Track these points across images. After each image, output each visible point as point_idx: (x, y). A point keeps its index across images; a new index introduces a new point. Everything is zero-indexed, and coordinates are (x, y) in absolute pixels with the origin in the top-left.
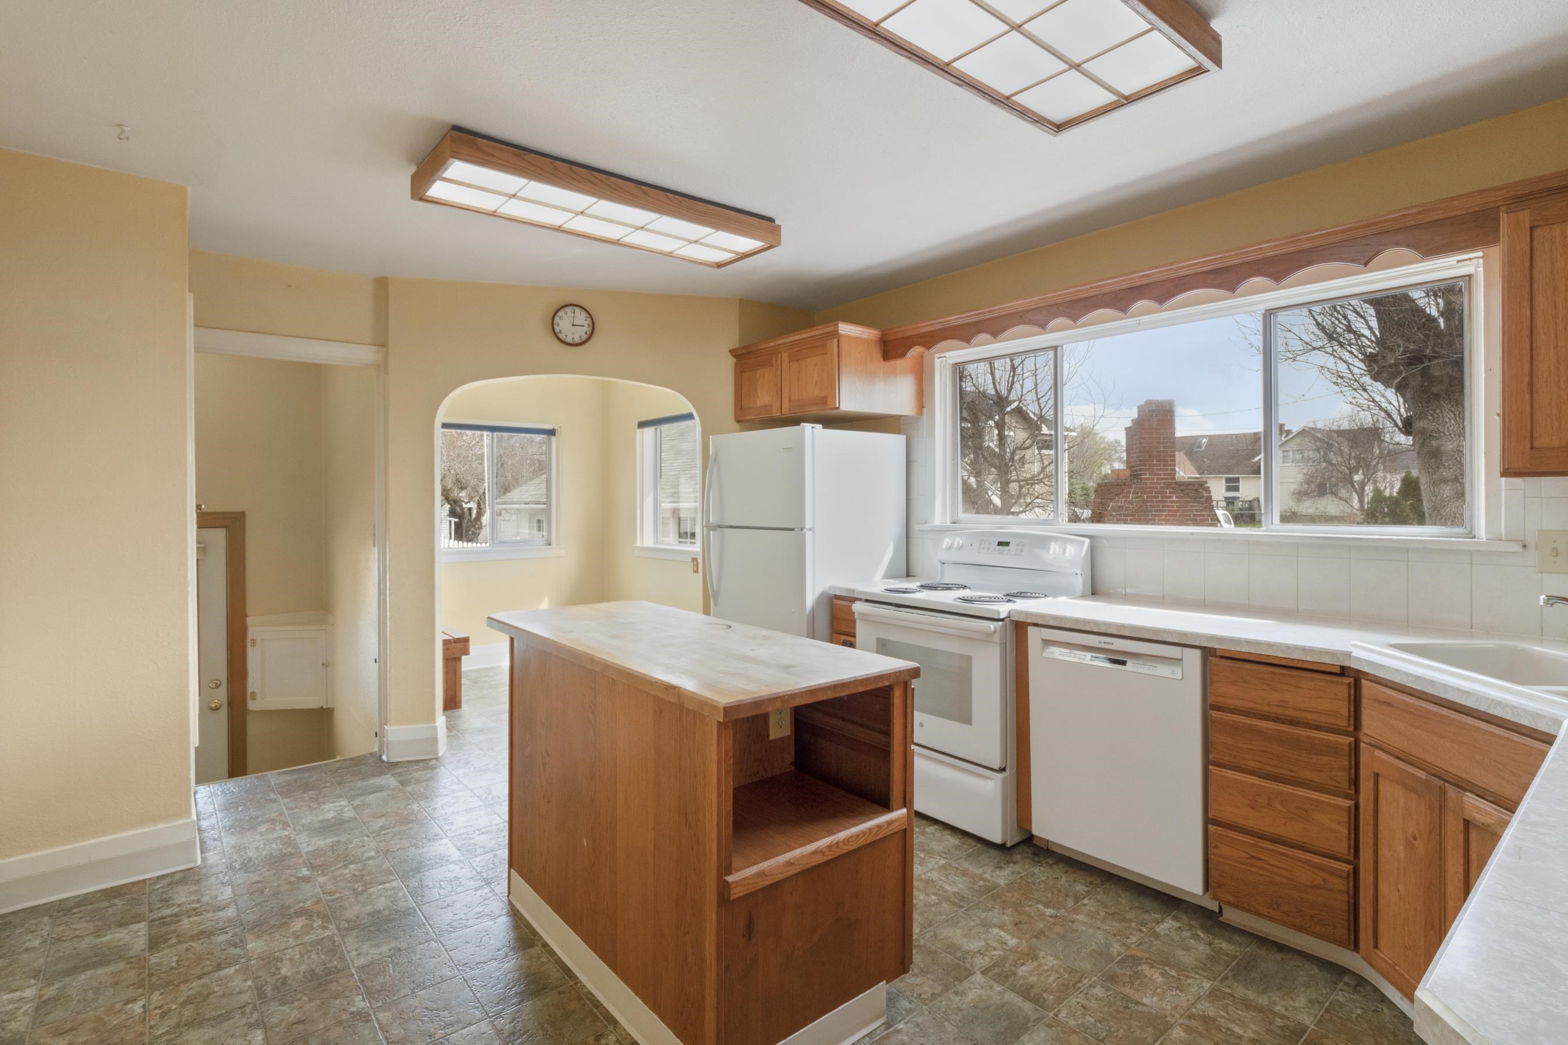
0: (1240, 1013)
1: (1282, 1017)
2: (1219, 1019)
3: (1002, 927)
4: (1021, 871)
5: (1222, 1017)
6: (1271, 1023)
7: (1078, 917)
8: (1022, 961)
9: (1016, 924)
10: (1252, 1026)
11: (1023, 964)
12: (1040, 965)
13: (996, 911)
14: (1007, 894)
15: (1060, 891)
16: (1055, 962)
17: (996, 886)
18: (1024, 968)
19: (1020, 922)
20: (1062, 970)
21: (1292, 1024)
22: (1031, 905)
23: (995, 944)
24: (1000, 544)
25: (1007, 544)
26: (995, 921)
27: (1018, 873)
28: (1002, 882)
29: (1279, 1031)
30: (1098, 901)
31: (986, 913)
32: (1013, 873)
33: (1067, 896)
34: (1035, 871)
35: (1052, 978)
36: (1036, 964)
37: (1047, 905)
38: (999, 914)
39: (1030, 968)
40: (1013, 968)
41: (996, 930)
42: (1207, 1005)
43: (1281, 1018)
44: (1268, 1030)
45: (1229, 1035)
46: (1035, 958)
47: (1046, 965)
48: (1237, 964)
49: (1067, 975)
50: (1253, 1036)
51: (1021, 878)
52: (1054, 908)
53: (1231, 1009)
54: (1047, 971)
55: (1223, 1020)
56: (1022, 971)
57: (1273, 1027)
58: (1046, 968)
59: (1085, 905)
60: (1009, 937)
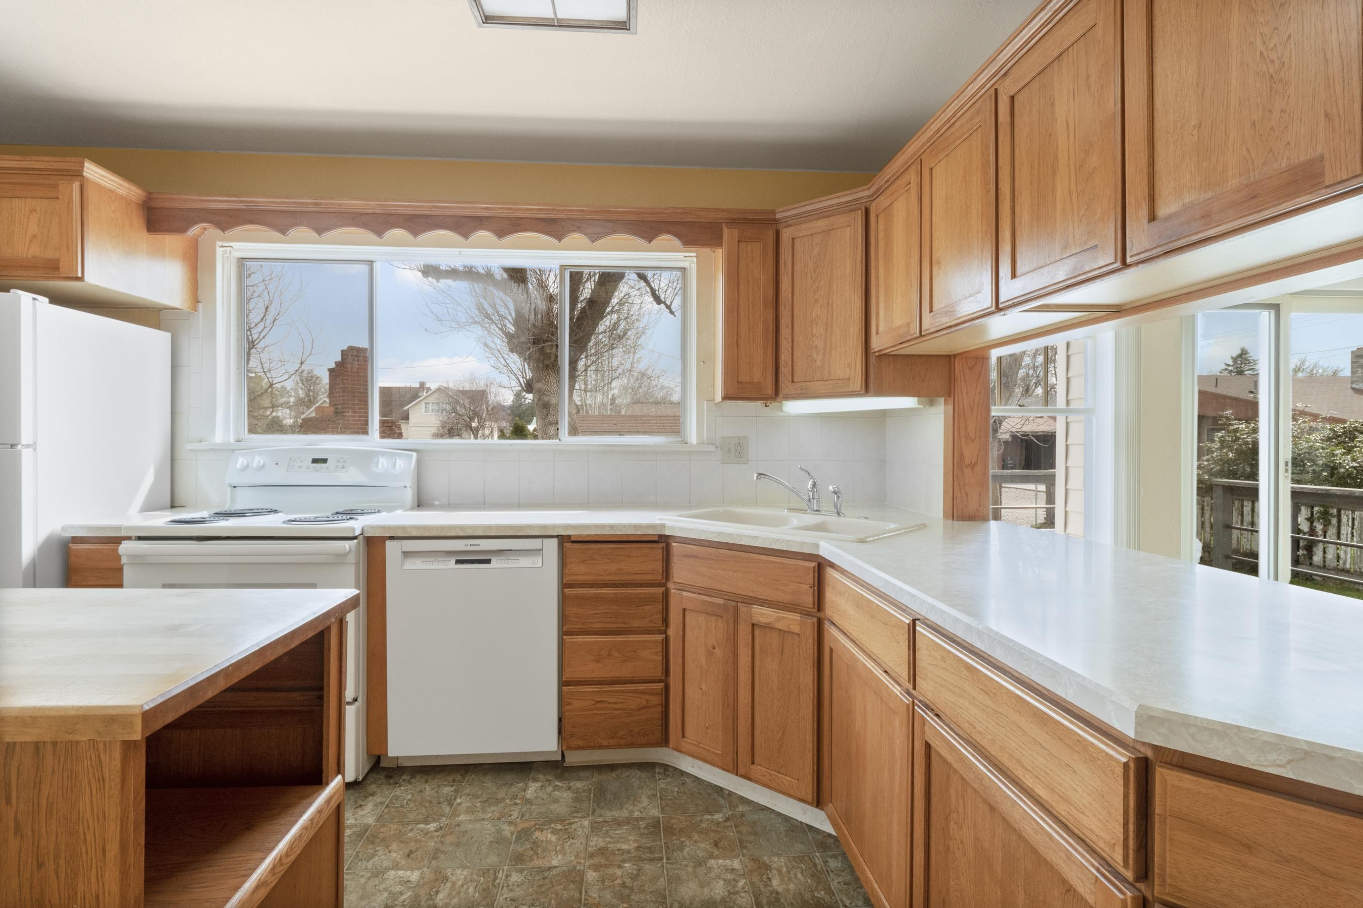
0: (618, 832)
1: (643, 819)
2: (609, 846)
3: (396, 866)
4: (384, 800)
5: (610, 842)
6: (639, 828)
7: (460, 819)
8: (434, 890)
9: (408, 856)
10: (630, 838)
11: (437, 892)
12: (454, 884)
13: (380, 853)
14: (382, 830)
15: (431, 802)
16: (465, 873)
17: (366, 828)
18: (441, 896)
19: (411, 852)
20: (475, 876)
21: (650, 821)
22: (411, 830)
23: (398, 888)
24: (315, 461)
25: (324, 461)
26: (385, 864)
27: (382, 803)
28: (370, 820)
29: (646, 831)
30: (468, 795)
31: (371, 862)
32: (376, 805)
33: (439, 803)
34: (397, 793)
35: (471, 890)
36: (449, 885)
37: (426, 821)
38: (385, 855)
39: (446, 892)
40: (431, 902)
41: (392, 873)
42: (596, 839)
43: (642, 821)
44: (641, 834)
45: (622, 854)
46: (445, 879)
47: (459, 880)
48: (594, 795)
49: (482, 879)
50: (636, 845)
51: (387, 806)
52: (434, 821)
53: (611, 833)
54: (463, 885)
55: (611, 845)
56: (441, 900)
57: (642, 831)
58: (460, 883)
59: (459, 804)
60: (408, 873)
